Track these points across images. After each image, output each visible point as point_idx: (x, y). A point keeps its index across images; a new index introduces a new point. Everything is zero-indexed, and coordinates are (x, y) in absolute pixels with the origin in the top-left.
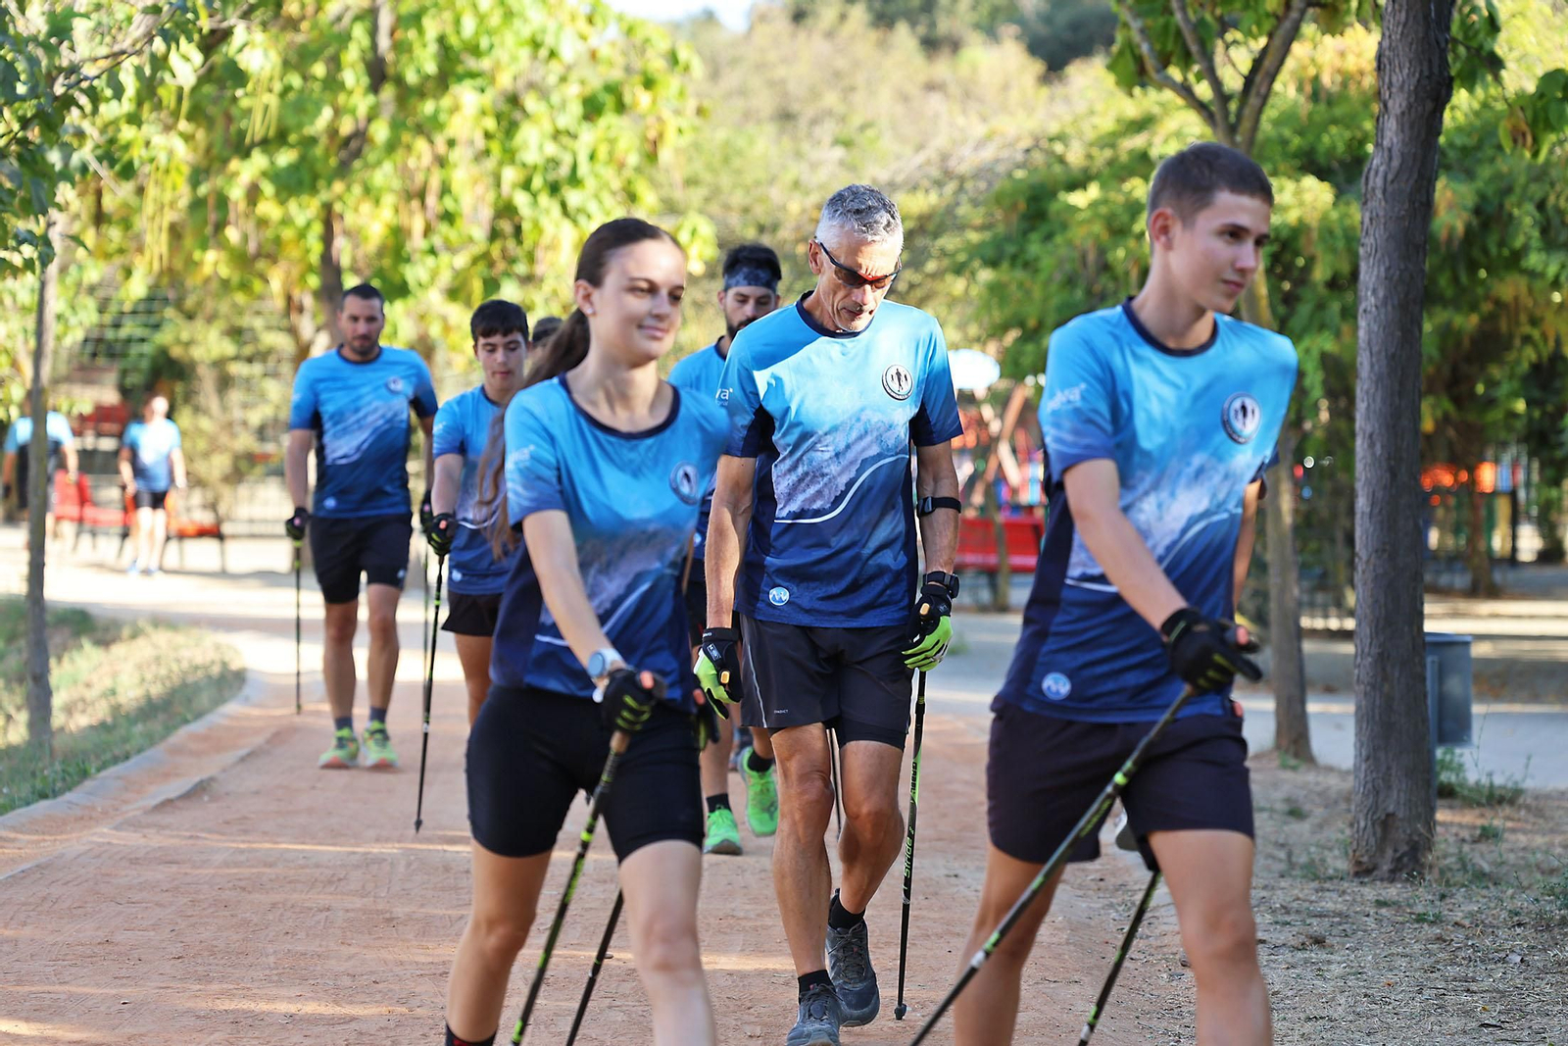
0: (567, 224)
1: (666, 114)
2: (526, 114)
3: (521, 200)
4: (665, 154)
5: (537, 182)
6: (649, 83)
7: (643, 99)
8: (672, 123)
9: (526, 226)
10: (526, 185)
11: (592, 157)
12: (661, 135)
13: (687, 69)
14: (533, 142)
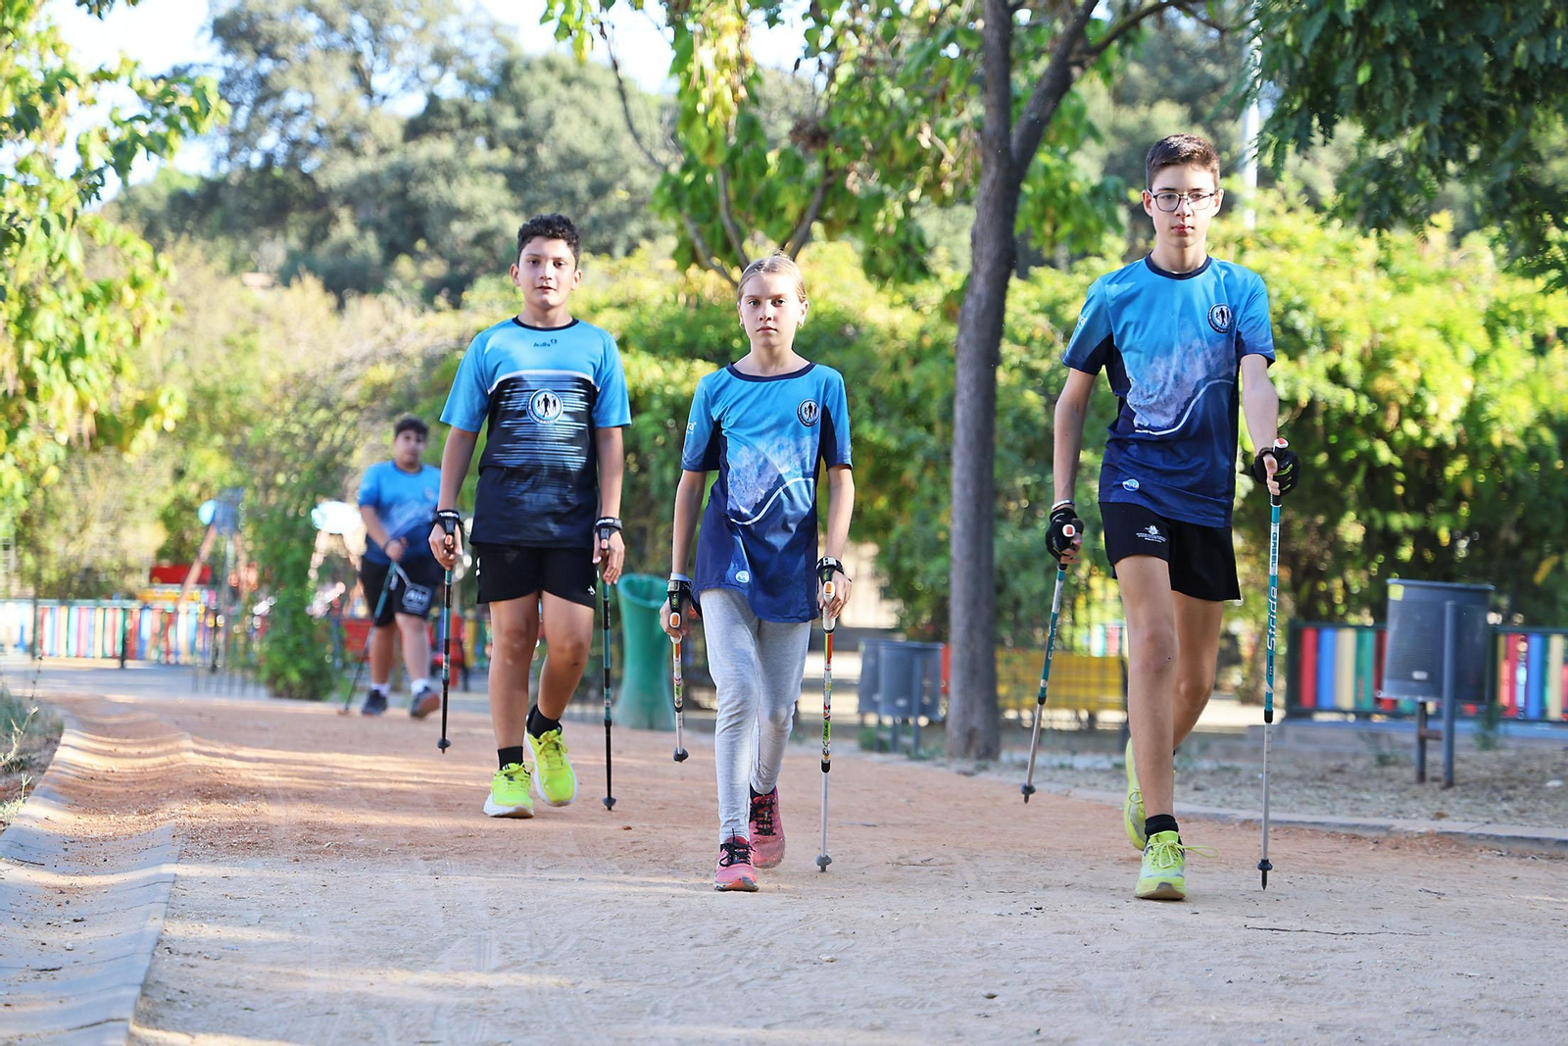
0: (70, 387)
1: (149, 307)
2: (41, 302)
3: (38, 367)
4: (146, 338)
5: (52, 355)
6: (136, 284)
7: (129, 295)
8: (153, 316)
9: (40, 388)
10: (44, 357)
11: (97, 337)
12: (144, 323)
13: (166, 275)
14: (48, 323)
